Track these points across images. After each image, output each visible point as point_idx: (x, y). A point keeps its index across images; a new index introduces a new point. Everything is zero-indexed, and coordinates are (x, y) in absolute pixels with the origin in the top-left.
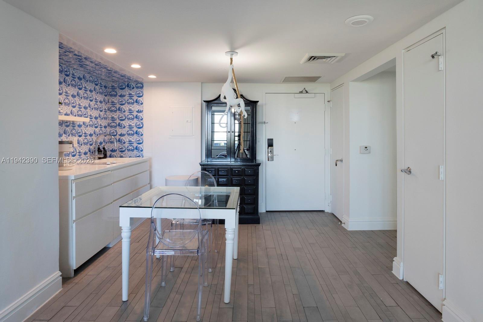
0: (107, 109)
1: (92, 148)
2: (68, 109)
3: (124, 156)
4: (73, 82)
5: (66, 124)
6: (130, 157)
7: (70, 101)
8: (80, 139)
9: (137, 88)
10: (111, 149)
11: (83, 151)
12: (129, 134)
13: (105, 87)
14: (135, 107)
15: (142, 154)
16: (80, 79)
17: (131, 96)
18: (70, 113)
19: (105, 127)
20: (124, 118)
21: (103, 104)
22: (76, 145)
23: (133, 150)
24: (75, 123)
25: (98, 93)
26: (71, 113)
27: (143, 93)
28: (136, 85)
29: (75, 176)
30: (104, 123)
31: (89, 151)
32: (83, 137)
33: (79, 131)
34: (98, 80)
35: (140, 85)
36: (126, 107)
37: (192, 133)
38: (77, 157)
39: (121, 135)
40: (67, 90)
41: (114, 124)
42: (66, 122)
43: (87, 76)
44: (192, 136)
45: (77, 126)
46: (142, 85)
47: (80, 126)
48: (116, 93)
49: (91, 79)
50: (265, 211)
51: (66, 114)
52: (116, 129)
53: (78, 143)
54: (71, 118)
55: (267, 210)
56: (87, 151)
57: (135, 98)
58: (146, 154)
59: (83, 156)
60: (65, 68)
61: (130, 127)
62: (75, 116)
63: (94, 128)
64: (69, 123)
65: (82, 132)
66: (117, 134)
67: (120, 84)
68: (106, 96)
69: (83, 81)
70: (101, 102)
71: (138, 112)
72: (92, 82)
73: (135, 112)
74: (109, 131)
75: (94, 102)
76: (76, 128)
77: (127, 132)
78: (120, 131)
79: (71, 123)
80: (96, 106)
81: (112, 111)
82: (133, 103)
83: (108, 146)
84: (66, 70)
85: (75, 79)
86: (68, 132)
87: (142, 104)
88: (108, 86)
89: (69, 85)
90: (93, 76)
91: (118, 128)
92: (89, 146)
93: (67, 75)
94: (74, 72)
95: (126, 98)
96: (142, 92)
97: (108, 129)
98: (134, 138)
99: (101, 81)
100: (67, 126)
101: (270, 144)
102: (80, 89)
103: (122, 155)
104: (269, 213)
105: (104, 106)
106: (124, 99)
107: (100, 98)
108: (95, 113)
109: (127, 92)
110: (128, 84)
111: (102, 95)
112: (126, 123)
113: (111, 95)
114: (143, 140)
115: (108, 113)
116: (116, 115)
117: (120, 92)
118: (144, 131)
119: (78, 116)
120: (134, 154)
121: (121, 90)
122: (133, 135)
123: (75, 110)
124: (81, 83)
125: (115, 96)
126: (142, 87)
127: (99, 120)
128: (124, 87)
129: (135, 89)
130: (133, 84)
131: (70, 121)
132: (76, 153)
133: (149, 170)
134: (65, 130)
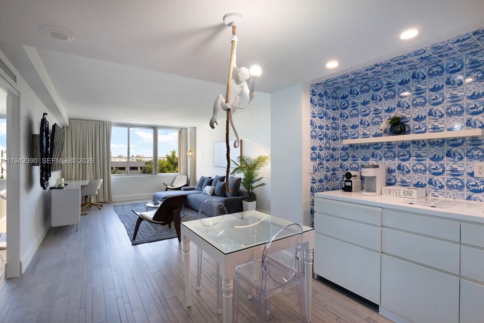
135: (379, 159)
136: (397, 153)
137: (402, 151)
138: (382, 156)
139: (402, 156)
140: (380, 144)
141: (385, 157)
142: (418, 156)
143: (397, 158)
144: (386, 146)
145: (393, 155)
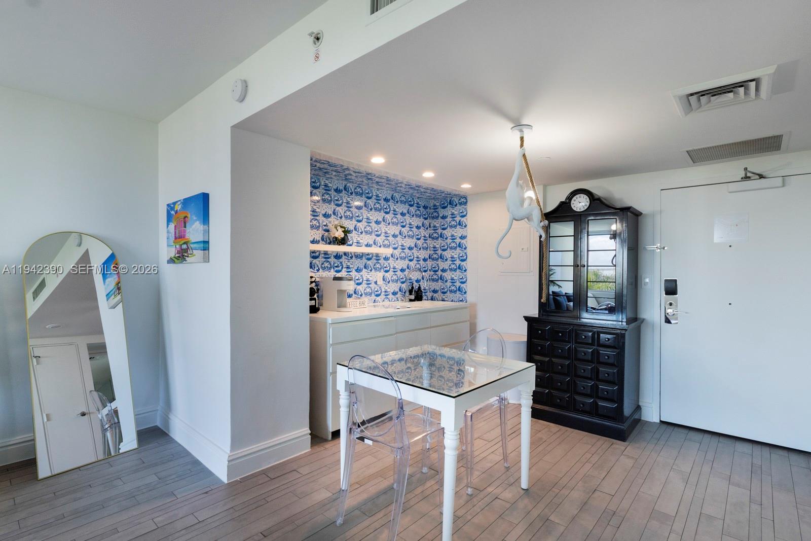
0: (427, 236)
1: (405, 287)
2: (369, 239)
3: (446, 299)
4: (378, 206)
5: (368, 256)
6: (452, 301)
7: (373, 229)
8: (387, 275)
9: (461, 204)
10: (432, 289)
11: (391, 290)
12: (451, 270)
13: (425, 207)
14: (458, 232)
15: (465, 298)
16: (386, 200)
17: (453, 216)
18: (373, 244)
19: (425, 260)
20: (446, 247)
21: (422, 230)
22: (380, 282)
23: (455, 292)
24: (379, 255)
25: (413, 216)
26: (375, 243)
27: (466, 211)
28: (459, 200)
29: (332, 320)
30: (423, 254)
31: (400, 290)
32: (391, 273)
33: (385, 266)
34: (413, 199)
35: (462, 200)
36: (448, 233)
37: (530, 268)
38: (382, 296)
39: (444, 270)
40: (369, 215)
41: (436, 256)
42: (368, 255)
43: (397, 195)
44: (529, 272)
45: (382, 259)
46: (466, 199)
47: (386, 259)
48: (438, 214)
49: (403, 198)
50: (658, 421)
51: (368, 245)
52: (437, 263)
53: (384, 280)
54: (373, 250)
55: (662, 420)
56: (397, 290)
57: (458, 219)
58: (470, 297)
59: (391, 296)
60: (366, 190)
61: (453, 260)
62: (380, 247)
63: (407, 262)
64: (371, 256)
65: (390, 266)
66: (438, 269)
67: (441, 201)
68: (426, 219)
69: (391, 203)
70: (418, 227)
71: (463, 237)
72: (405, 203)
73: (458, 238)
74: (431, 265)
75: (407, 228)
76: (382, 261)
77: (450, 266)
78: (442, 265)
79: (374, 255)
80: (411, 233)
81: (433, 238)
82: (455, 227)
83: (430, 286)
84: (367, 192)
85: (379, 202)
86: (369, 267)
87: (466, 226)
88: (429, 206)
89: (371, 209)
90: (406, 196)
91: (440, 262)
92: (399, 284)
93: (369, 198)
94: (378, 193)
95: (449, 219)
96: (466, 209)
97: (430, 263)
98: (457, 275)
99: (418, 201)
100: (369, 259)
101: (671, 289)
102: (387, 213)
103: (444, 297)
104: (664, 426)
105: (423, 232)
106: (446, 222)
107: (416, 221)
108: (409, 242)
109: (448, 211)
110: (450, 201)
111: (420, 218)
112: (448, 254)
113: (433, 218)
114: (466, 278)
115: (429, 241)
116: (438, 243)
117: (442, 212)
118: (467, 265)
119: (384, 246)
120: (456, 296)
121: (442, 210)
122: (455, 270)
123: (380, 240)
124: (389, 206)
125: (437, 218)
126: (465, 203)
127: (415, 251)
128: (446, 204)
129: (458, 207)
130: (455, 199)
131: (372, 254)
132: (381, 292)
133: (469, 321)
134: (365, 264)
135: (317, 270)
136: (332, 264)
137: (337, 262)
138: (320, 266)
139: (336, 267)
140: (318, 253)
141: (322, 268)
142: (348, 267)
143: (332, 269)
144: (323, 255)
145: (329, 266)
